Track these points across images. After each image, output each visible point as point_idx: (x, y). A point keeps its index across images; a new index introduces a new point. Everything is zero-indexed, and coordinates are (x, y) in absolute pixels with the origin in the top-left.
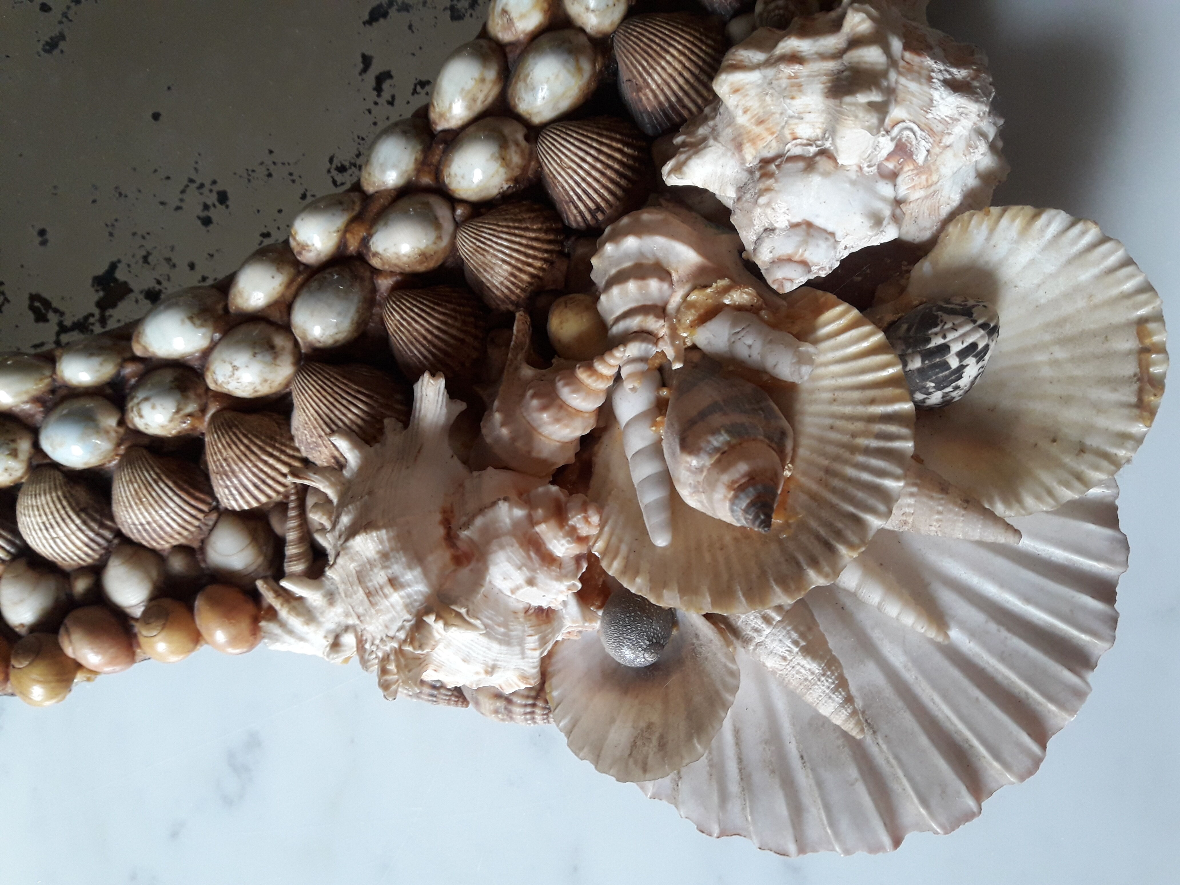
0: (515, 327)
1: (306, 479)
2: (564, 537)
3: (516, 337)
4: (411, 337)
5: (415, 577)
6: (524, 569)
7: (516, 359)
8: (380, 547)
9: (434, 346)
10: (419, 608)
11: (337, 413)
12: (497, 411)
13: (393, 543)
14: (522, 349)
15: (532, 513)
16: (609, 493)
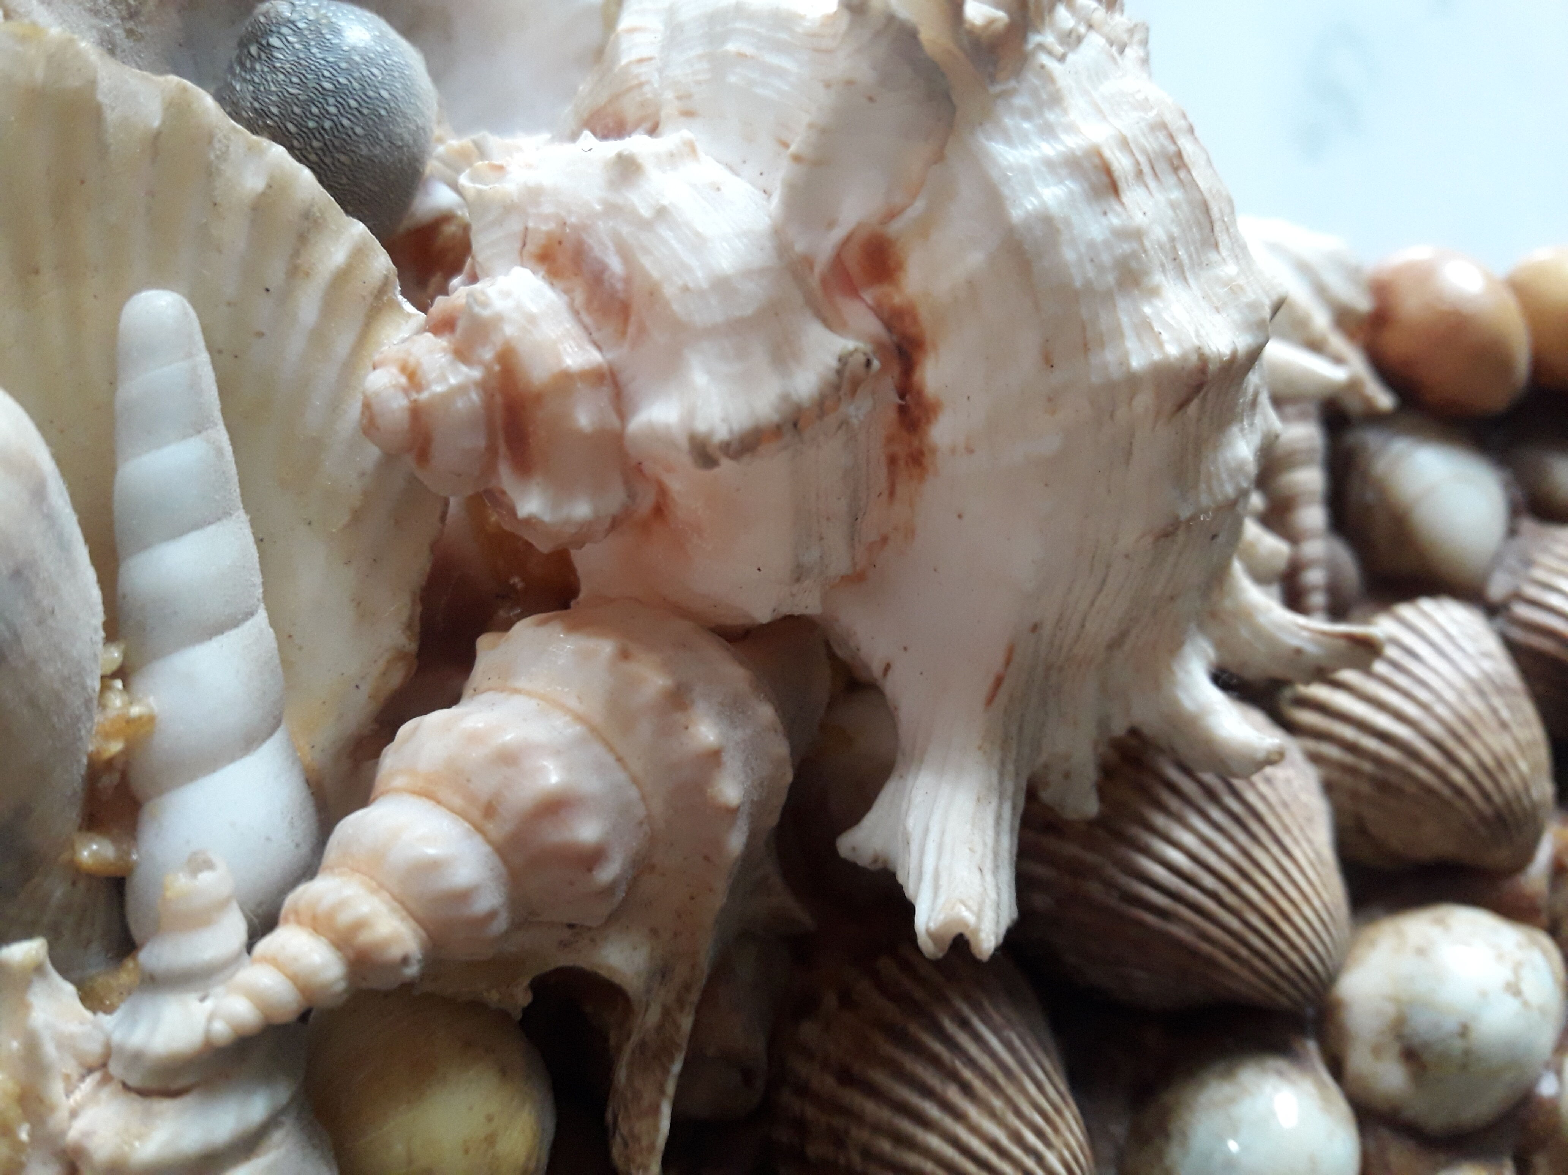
0: (665, 1124)
1: (1324, 633)
2: (498, 320)
3: (662, 1091)
4: (1011, 1090)
5: (1031, 189)
6: (645, 212)
7: (666, 1012)
8: (1147, 310)
9: (935, 1061)
10: (1012, 83)
11: (1228, 848)
12: (732, 812)
13: (1104, 322)
14: (642, 1045)
15: (613, 421)
16: (357, 517)
